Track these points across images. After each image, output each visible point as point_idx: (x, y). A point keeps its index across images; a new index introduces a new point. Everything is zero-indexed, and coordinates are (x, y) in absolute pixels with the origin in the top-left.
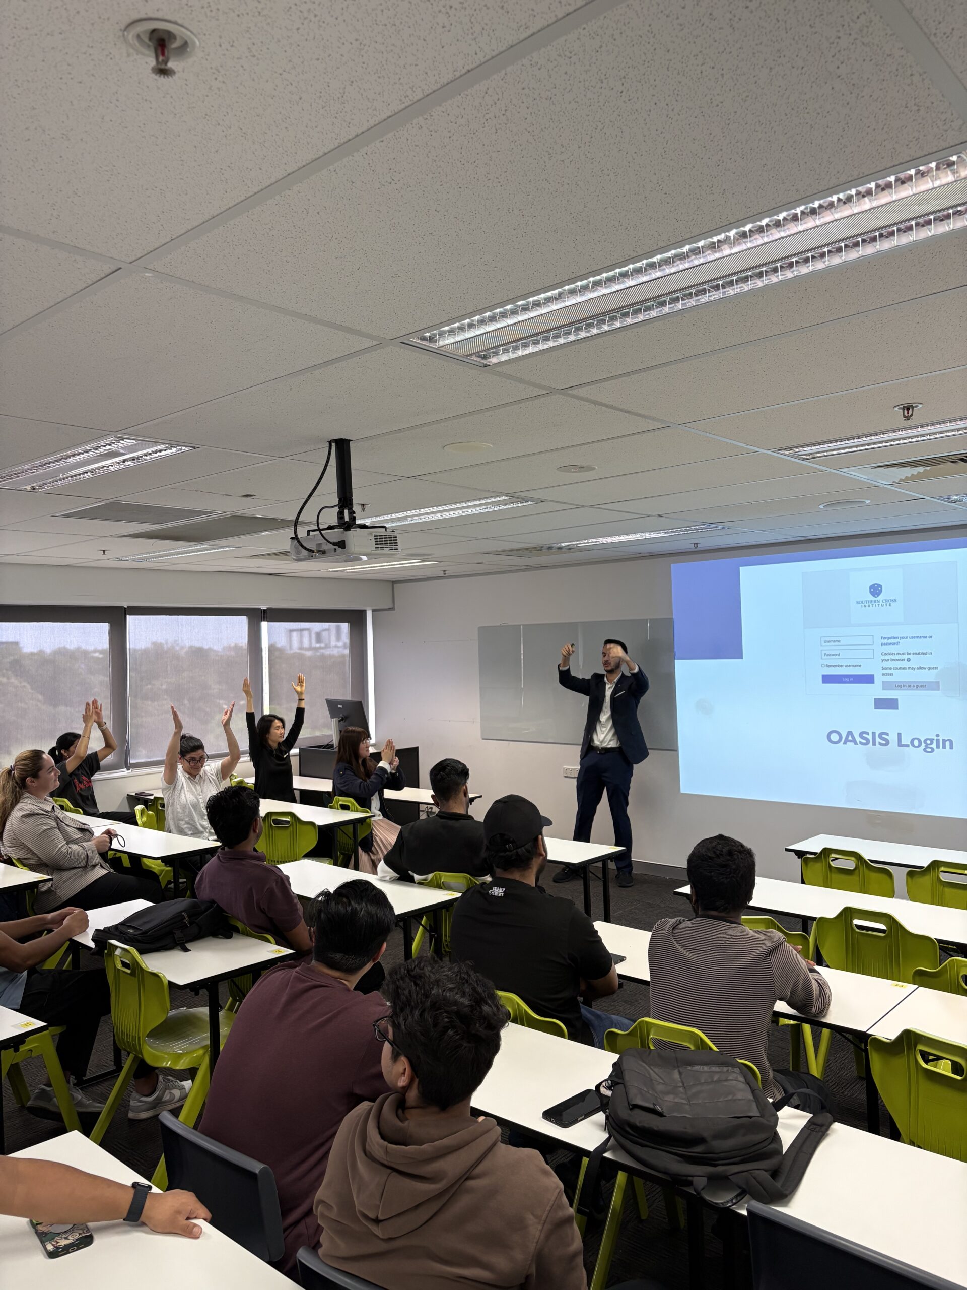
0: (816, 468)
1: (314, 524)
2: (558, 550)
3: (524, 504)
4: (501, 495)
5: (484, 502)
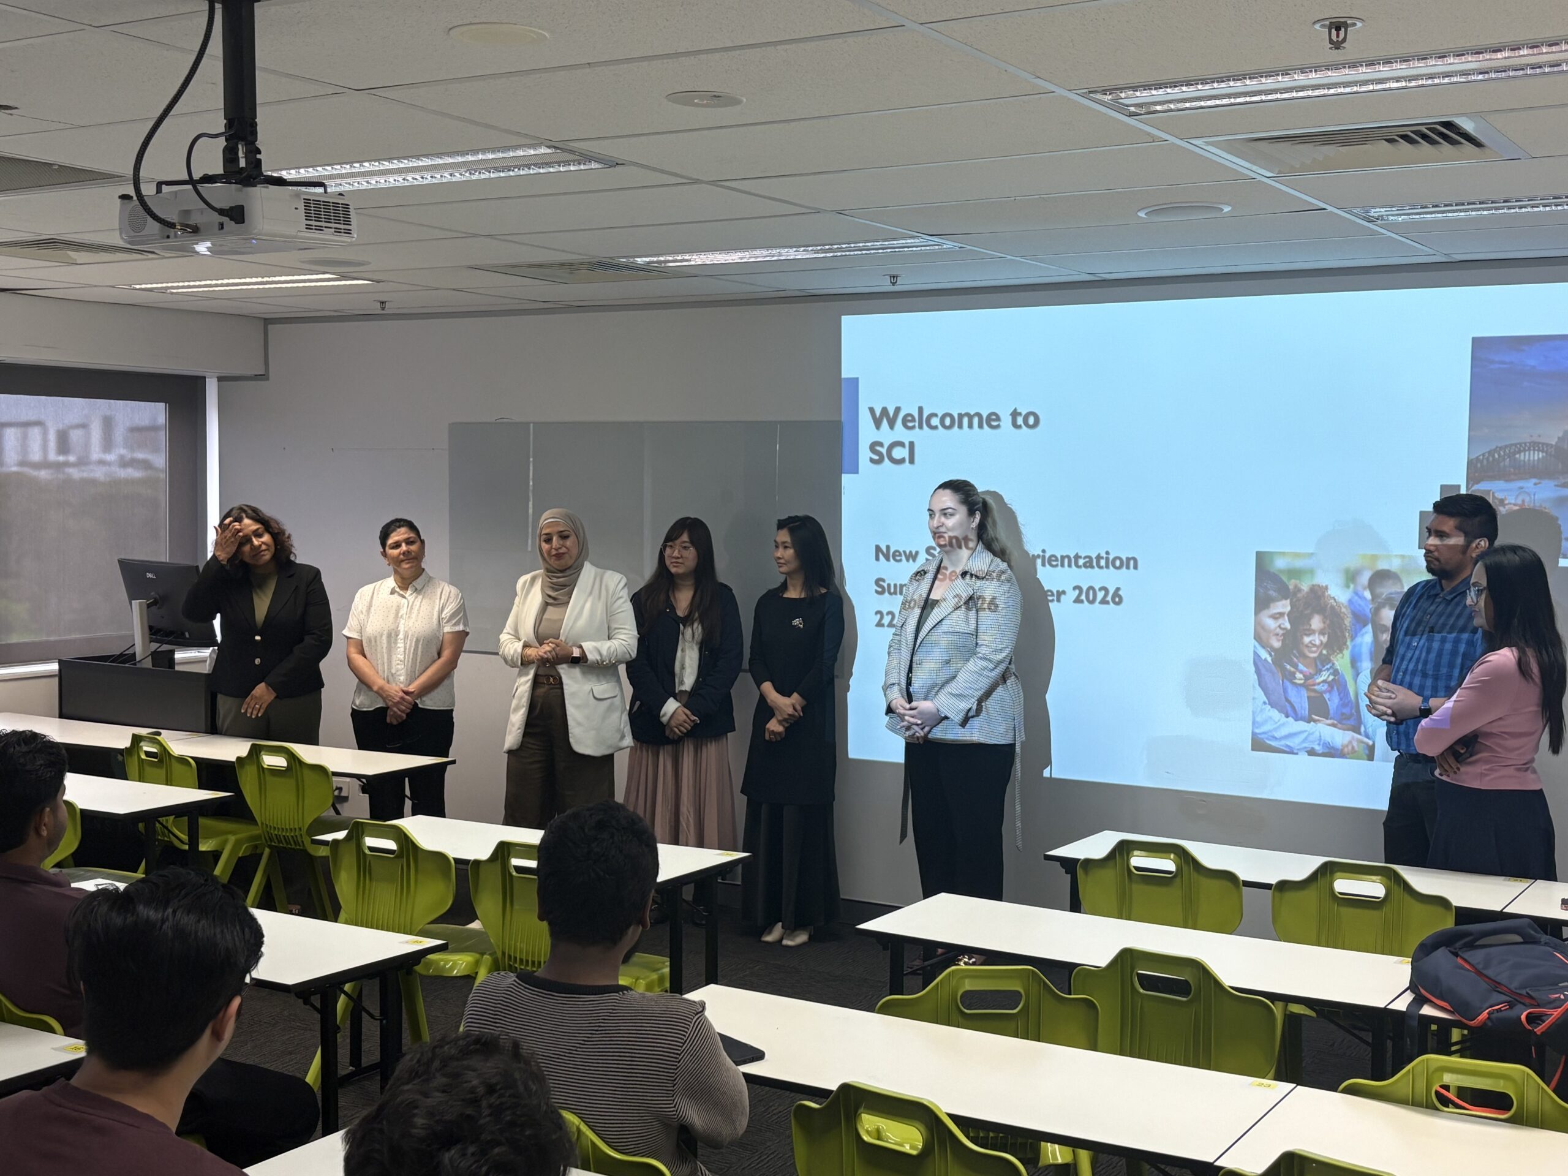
0: (1149, 134)
2: (626, 272)
4: (540, 145)
5: (501, 155)
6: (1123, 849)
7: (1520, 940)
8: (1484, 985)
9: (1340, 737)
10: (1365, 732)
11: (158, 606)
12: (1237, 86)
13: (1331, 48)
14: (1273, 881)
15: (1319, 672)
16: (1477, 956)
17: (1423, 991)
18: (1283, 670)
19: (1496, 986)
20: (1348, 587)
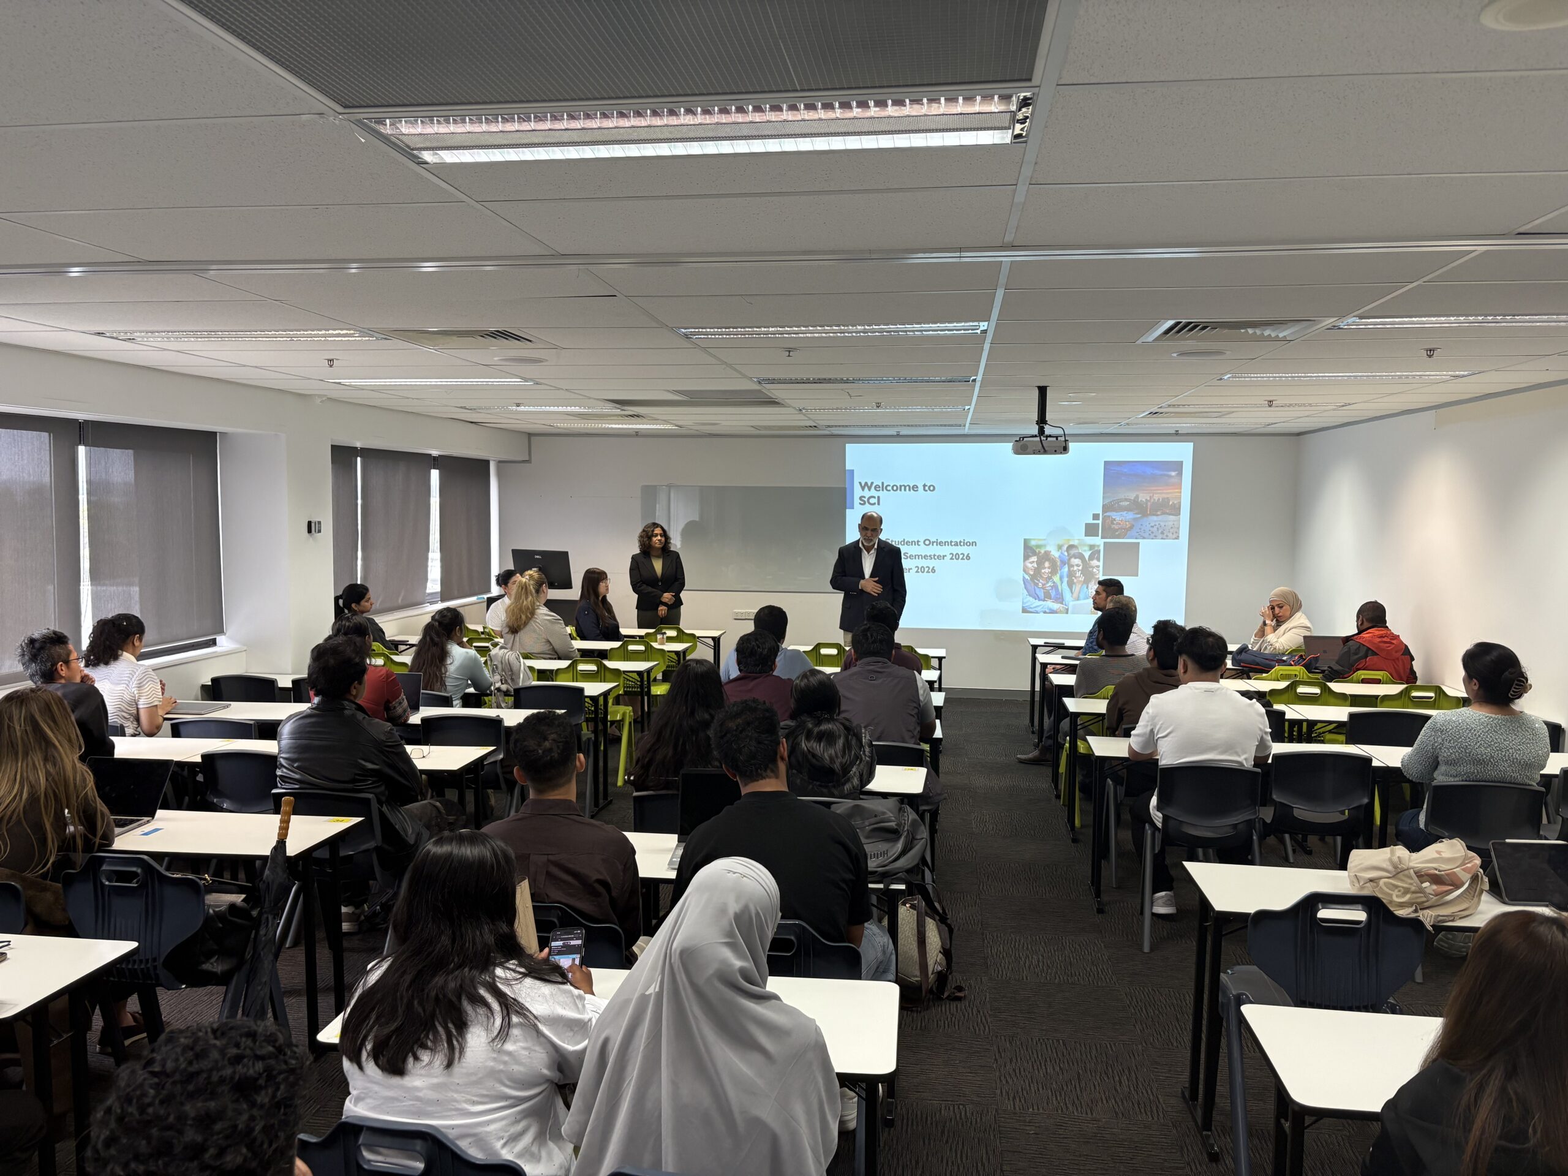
10: (1064, 604)
15: (1048, 583)
18: (1034, 582)
20: (1059, 551)
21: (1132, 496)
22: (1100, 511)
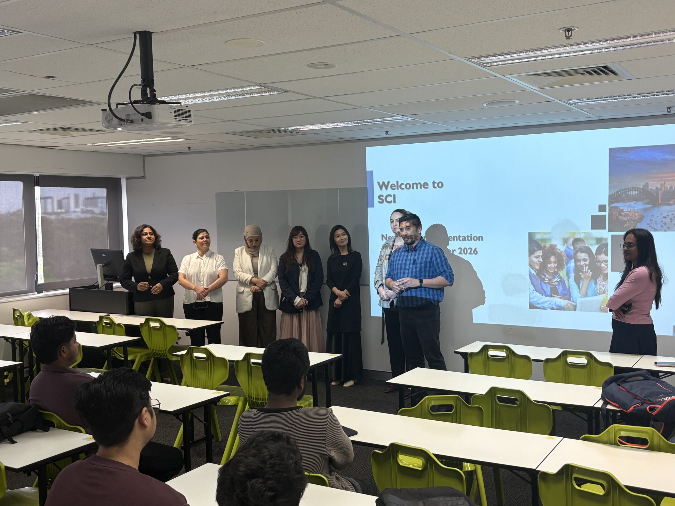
0: (490, 74)
1: (106, 103)
2: (284, 133)
3: (271, 93)
4: (255, 86)
5: (241, 90)
6: (486, 348)
7: (643, 378)
8: (631, 397)
9: (563, 302)
10: (573, 300)
11: (107, 266)
12: (527, 54)
13: (566, 39)
14: (544, 359)
15: (554, 278)
16: (627, 385)
17: (607, 399)
18: (540, 277)
19: (635, 397)
20: (564, 245)
21: (641, 185)
22: (606, 202)
